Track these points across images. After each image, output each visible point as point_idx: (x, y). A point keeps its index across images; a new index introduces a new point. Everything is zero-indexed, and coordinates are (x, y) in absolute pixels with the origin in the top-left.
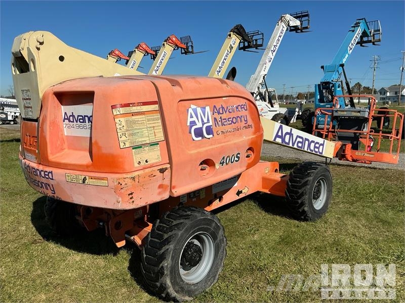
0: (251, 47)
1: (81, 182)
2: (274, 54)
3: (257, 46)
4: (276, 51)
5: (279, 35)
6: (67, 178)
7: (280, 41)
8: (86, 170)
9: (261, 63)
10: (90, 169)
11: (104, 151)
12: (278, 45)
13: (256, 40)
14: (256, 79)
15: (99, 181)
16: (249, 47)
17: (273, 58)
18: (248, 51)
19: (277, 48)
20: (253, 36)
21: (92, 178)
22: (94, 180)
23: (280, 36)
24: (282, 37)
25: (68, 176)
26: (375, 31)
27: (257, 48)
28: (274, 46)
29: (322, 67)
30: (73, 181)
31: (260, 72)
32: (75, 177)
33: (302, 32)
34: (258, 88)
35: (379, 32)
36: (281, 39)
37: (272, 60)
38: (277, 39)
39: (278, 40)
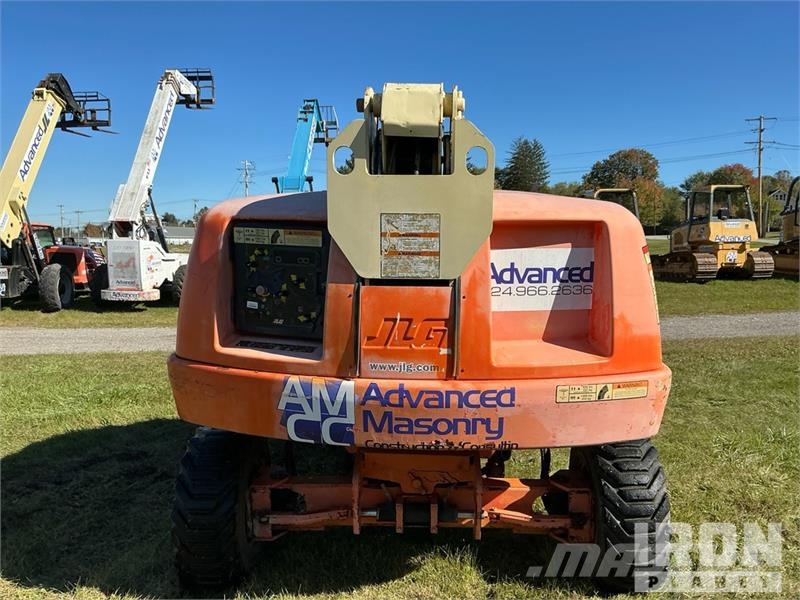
0: (82, 124)
1: (594, 397)
2: (161, 144)
3: (95, 125)
4: (163, 140)
5: (165, 109)
6: (560, 394)
7: (169, 121)
8: (598, 372)
9: (137, 160)
10: (605, 371)
11: (637, 332)
12: (166, 128)
13: (93, 112)
14: (133, 194)
15: (632, 389)
16: (76, 122)
17: (159, 152)
18: (72, 132)
19: (165, 133)
20: (85, 102)
21: (619, 387)
22: (624, 390)
23: (168, 111)
24: (171, 113)
25: (564, 391)
26: (328, 123)
27: (95, 128)
28: (160, 129)
29: (275, 180)
30: (576, 400)
31: (139, 179)
32: (581, 390)
33: (199, 107)
34: (142, 213)
35: (334, 127)
36: (170, 117)
37: (158, 158)
38: (163, 116)
39: (166, 118)
